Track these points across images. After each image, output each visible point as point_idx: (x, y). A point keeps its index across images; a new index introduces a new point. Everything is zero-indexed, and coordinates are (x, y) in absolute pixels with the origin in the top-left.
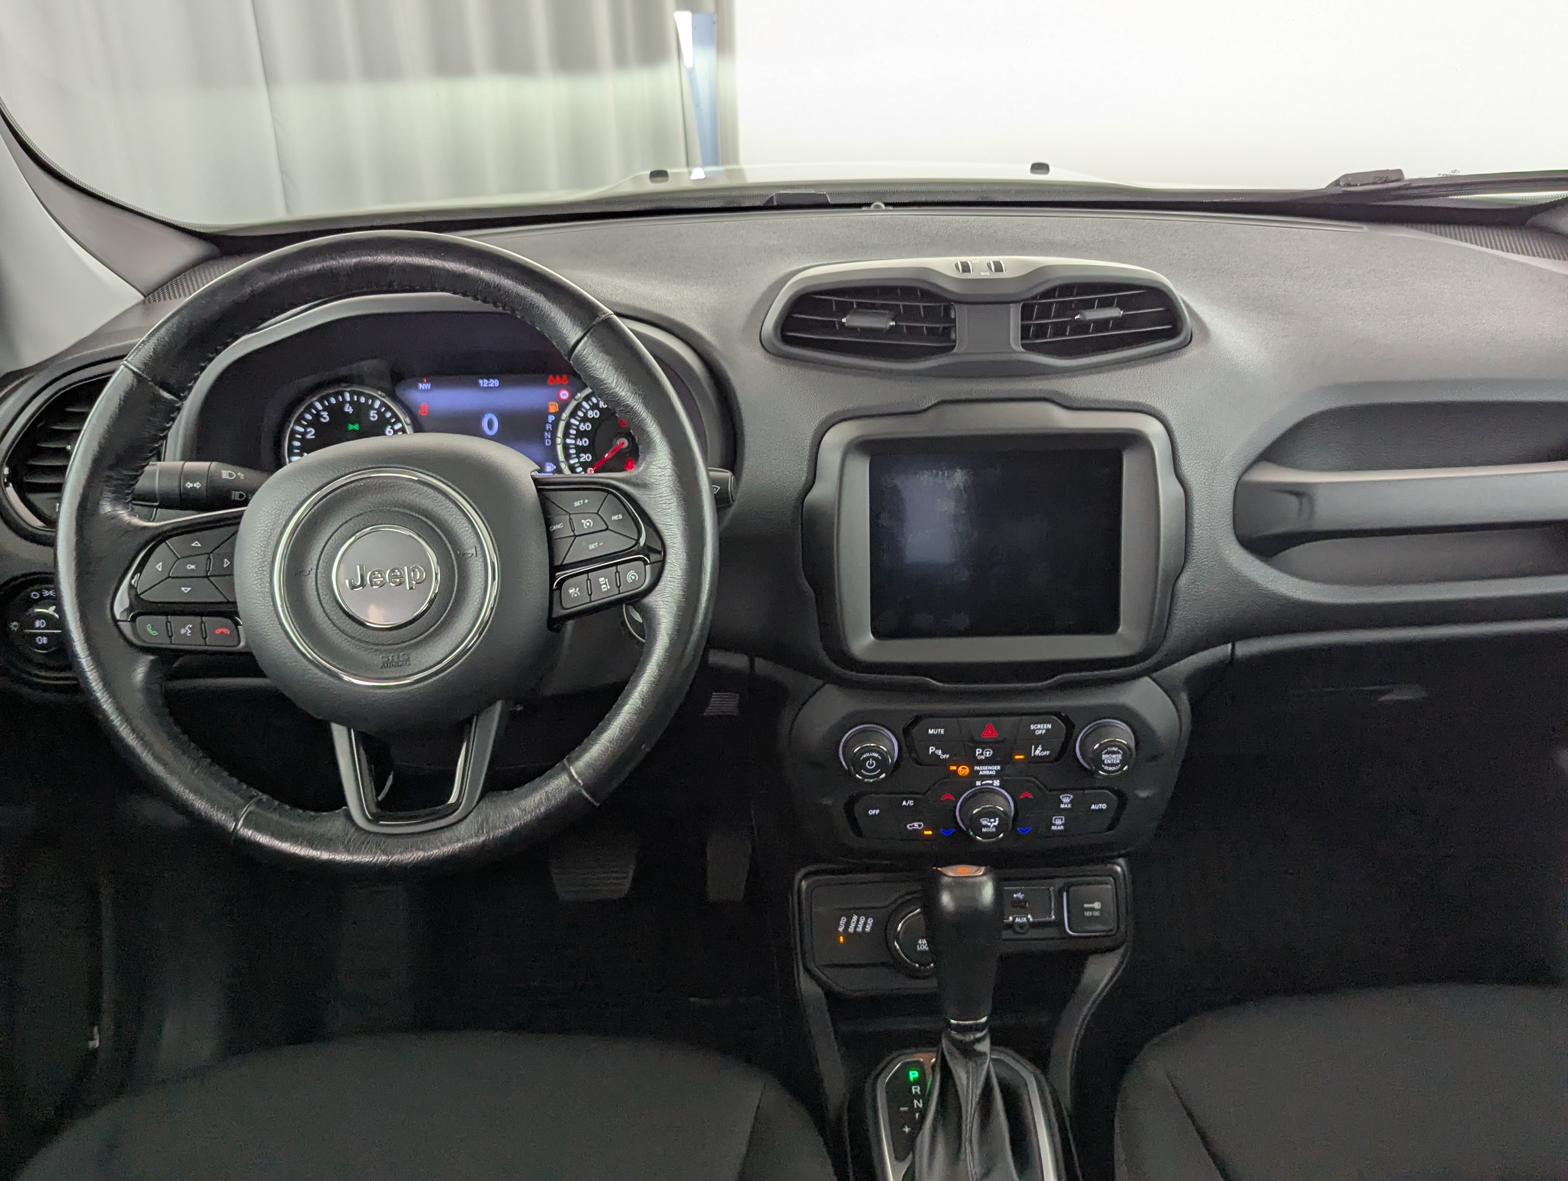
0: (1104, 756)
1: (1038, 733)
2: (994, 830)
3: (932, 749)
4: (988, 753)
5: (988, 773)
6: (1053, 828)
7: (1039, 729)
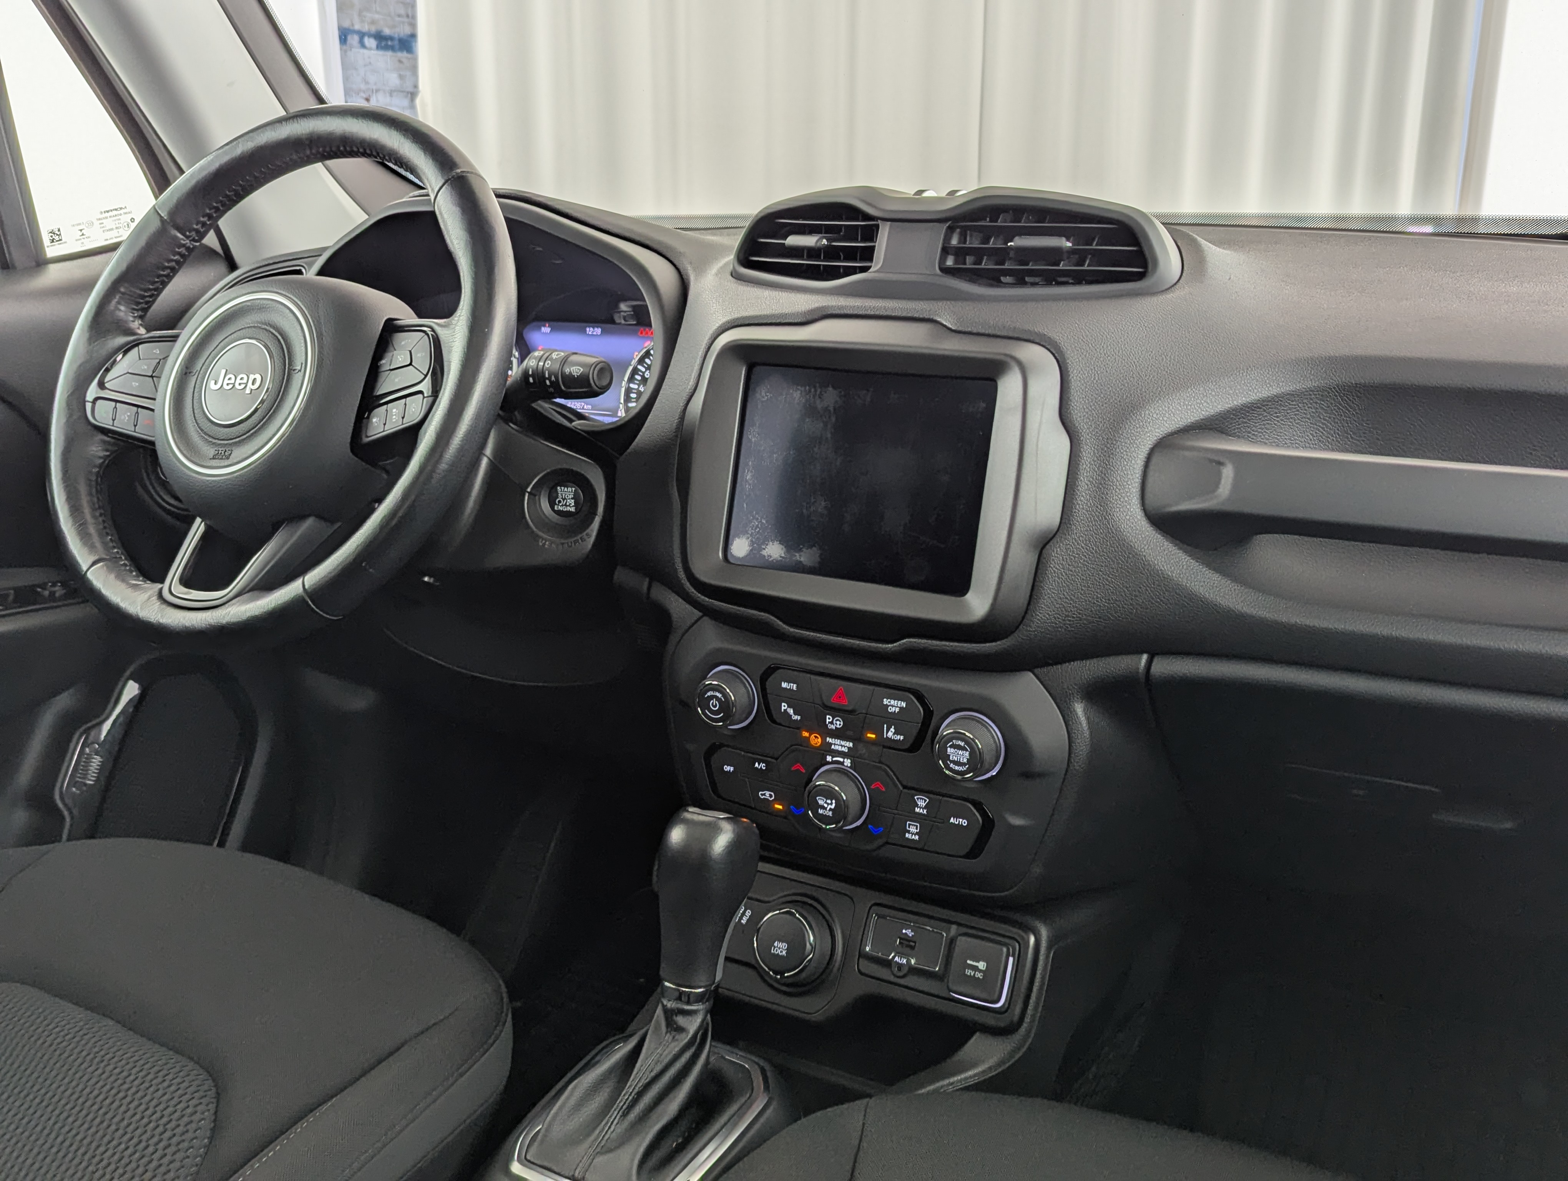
0: (949, 749)
1: (891, 710)
2: (830, 814)
3: (784, 706)
4: (839, 724)
5: (840, 748)
6: (907, 835)
7: (893, 706)
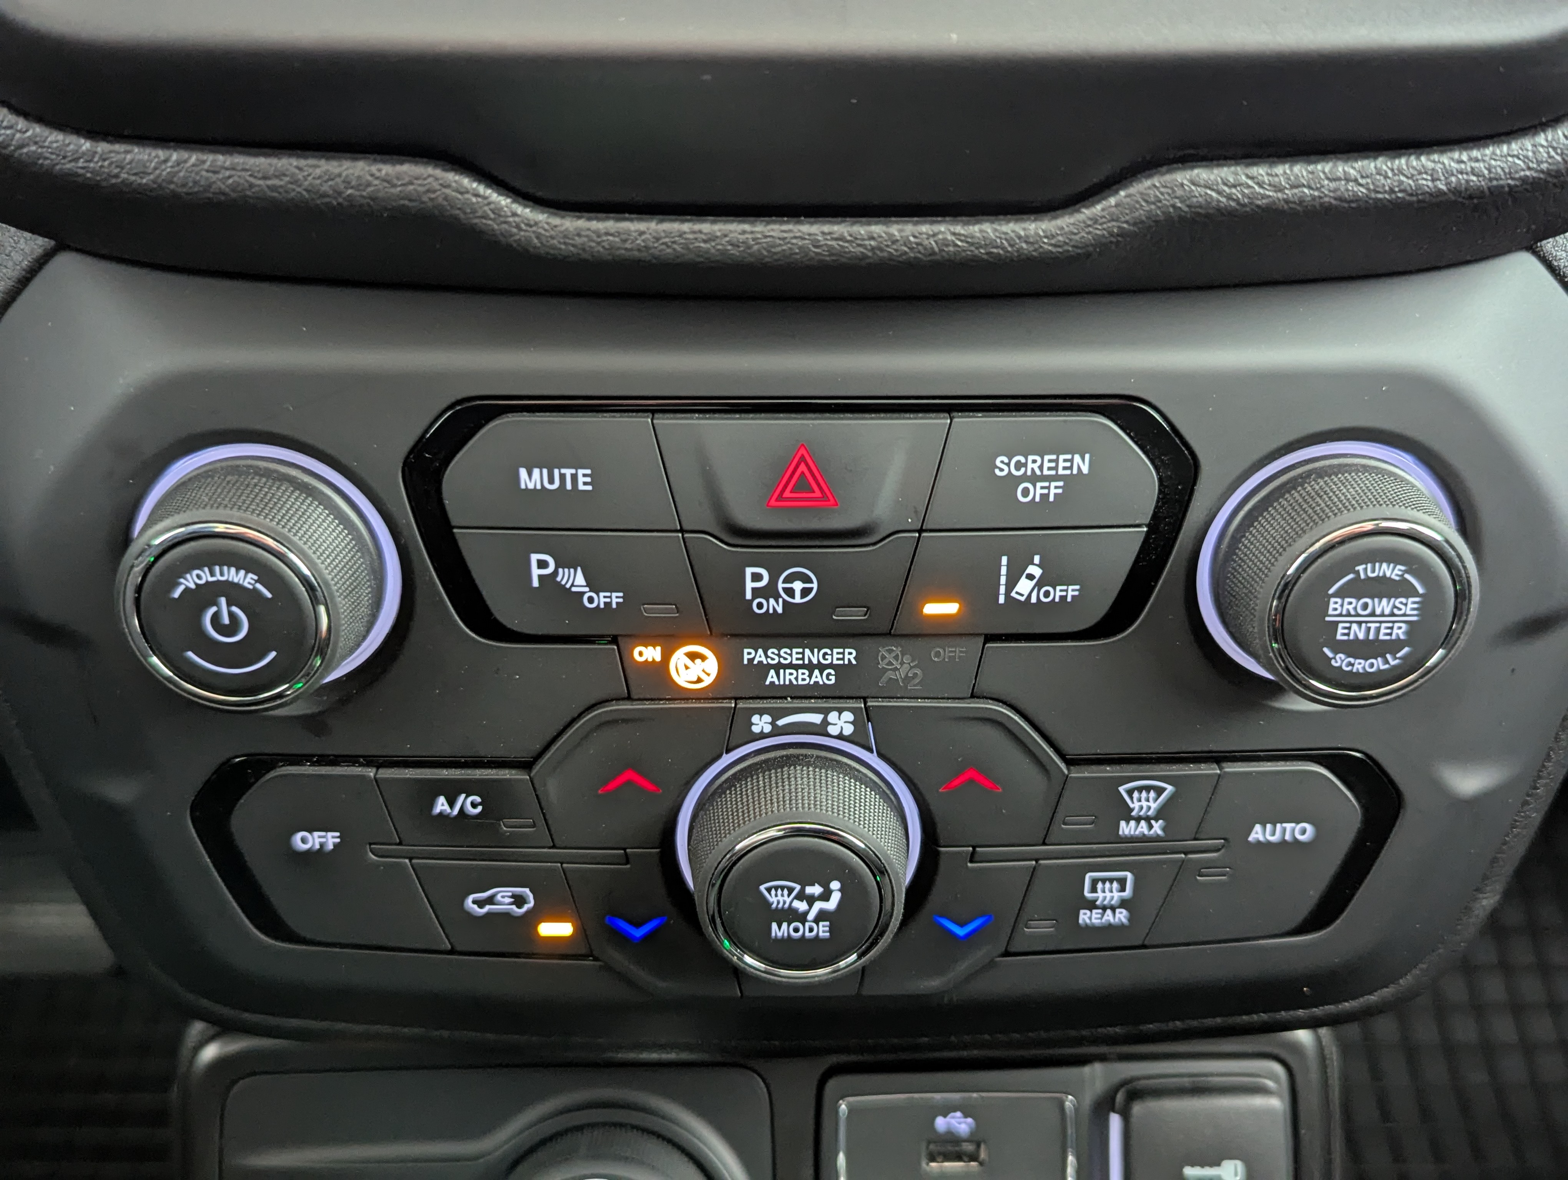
0: (1335, 606)
1: (1028, 494)
2: (823, 930)
3: (540, 565)
4: (800, 589)
5: (802, 678)
6: (1085, 917)
7: (1034, 479)
